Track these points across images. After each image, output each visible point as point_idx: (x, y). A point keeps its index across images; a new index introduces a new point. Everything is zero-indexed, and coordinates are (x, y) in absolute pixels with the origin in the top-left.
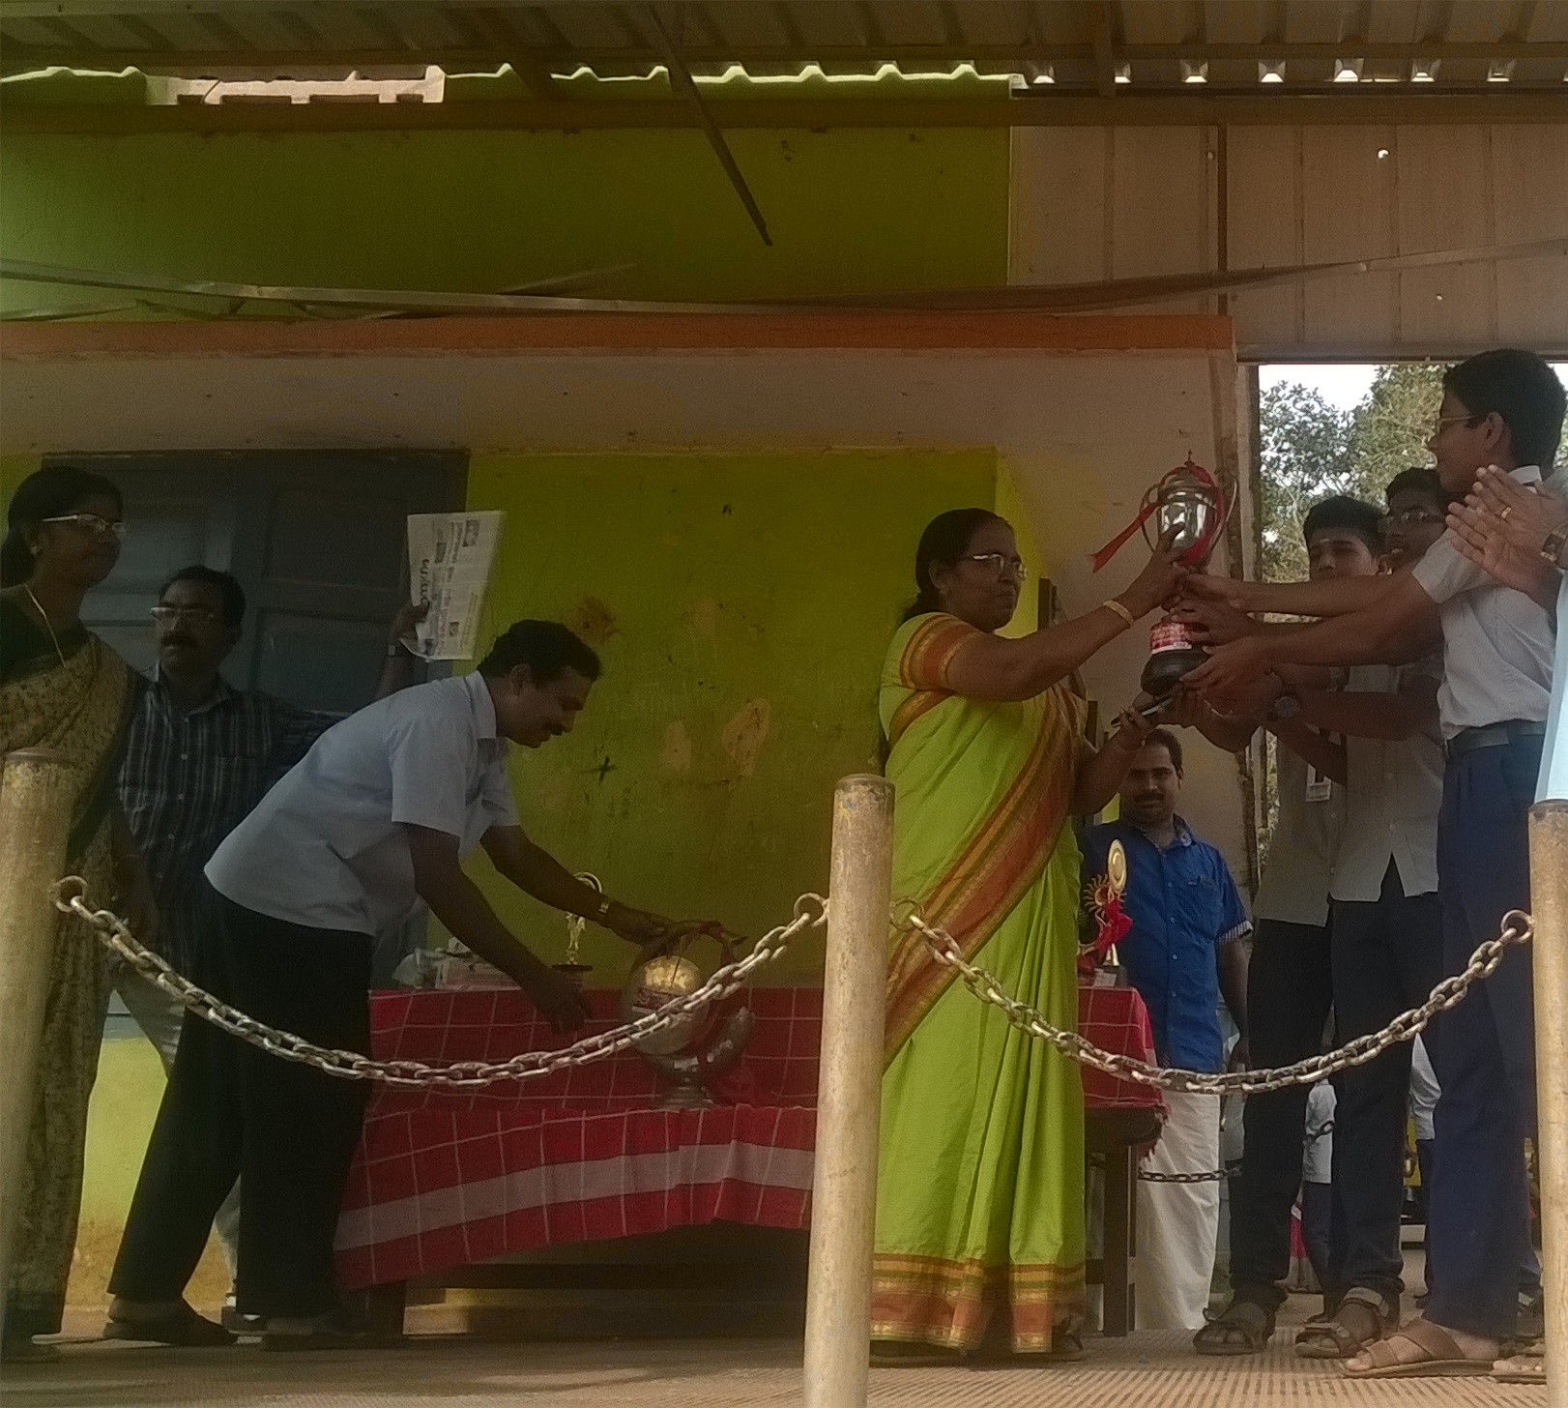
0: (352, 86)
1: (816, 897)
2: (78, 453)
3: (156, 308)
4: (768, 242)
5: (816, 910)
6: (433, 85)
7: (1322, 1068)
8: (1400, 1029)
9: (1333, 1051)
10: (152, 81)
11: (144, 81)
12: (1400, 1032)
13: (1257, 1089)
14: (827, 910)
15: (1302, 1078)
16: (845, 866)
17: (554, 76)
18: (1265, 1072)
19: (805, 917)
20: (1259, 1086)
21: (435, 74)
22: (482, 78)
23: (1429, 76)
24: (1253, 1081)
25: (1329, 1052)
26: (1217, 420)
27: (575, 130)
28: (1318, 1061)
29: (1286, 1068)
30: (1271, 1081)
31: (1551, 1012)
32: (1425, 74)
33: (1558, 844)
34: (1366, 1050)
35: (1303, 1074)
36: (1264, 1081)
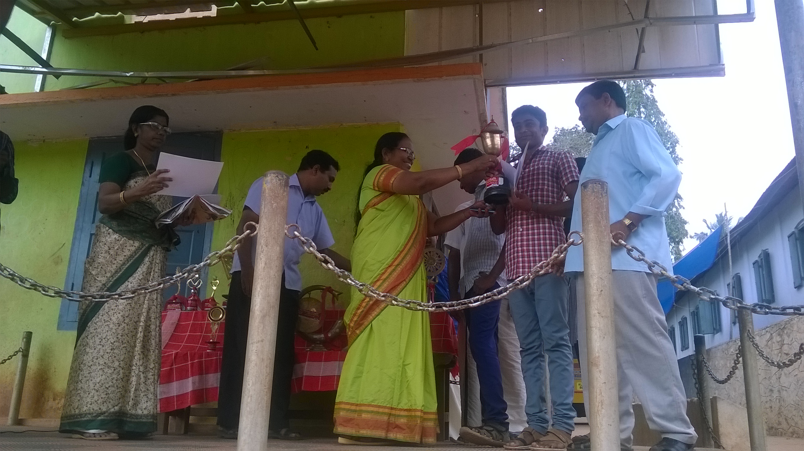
0: (188, 14)
1: (254, 223)
2: (100, 137)
3: (116, 82)
4: (317, 49)
5: (253, 228)
6: (213, 11)
7: (481, 301)
8: (518, 283)
9: (486, 293)
10: (126, 17)
11: (124, 17)
12: (518, 285)
13: (450, 310)
14: (257, 229)
15: (471, 305)
16: (265, 209)
17: (252, 5)
18: (454, 302)
19: (248, 231)
20: (450, 308)
21: (214, 8)
22: (228, 8)
24: (448, 306)
25: (484, 294)
26: (478, 106)
27: (259, 23)
28: (479, 298)
29: (464, 300)
30: (456, 306)
31: (591, 276)
33: (594, 199)
34: (502, 293)
35: (472, 303)
36: (454, 306)
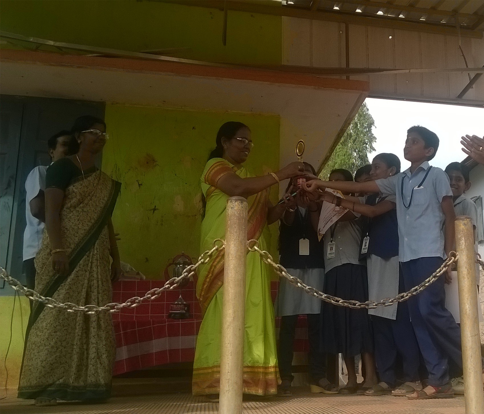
3: (14, 45)
4: (225, 44)
23: (403, 16)
32: (402, 15)
